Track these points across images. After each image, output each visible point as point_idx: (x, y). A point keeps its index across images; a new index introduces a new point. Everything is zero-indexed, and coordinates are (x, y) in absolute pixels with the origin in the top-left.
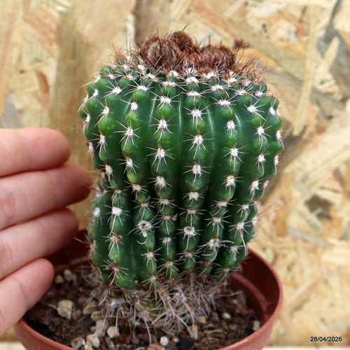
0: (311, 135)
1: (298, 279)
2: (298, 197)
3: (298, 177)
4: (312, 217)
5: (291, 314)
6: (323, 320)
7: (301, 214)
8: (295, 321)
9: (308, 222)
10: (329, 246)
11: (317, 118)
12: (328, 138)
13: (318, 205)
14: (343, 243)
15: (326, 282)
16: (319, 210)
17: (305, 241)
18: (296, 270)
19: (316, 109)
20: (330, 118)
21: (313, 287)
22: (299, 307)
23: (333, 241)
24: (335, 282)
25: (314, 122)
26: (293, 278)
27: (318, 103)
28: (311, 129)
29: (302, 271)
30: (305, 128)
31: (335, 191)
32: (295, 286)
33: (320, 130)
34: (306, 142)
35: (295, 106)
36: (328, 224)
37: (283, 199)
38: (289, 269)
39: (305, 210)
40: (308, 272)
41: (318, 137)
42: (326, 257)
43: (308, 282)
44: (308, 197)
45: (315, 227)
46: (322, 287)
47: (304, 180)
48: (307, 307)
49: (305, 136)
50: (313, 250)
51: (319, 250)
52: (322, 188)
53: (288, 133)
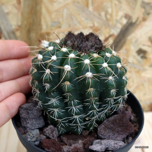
0: (140, 22)
2: (133, 49)
3: (134, 41)
4: (139, 58)
7: (134, 57)
9: (137, 60)
10: (145, 70)
11: (144, 14)
12: (147, 23)
13: (142, 53)
14: (151, 68)
15: (143, 85)
16: (142, 55)
17: (135, 68)
19: (143, 10)
20: (149, 14)
21: (137, 87)
23: (147, 67)
24: (146, 85)
25: (141, 16)
27: (144, 8)
28: (140, 19)
30: (138, 19)
31: (149, 46)
33: (144, 20)
34: (138, 25)
35: (134, 9)
36: (145, 60)
37: (126, 50)
39: (136, 55)
41: (143, 23)
42: (143, 74)
43: (135, 85)
44: (137, 49)
45: (139, 62)
46: (141, 87)
47: (136, 42)
49: (138, 22)
50: (138, 72)
51: (141, 72)
52: (144, 45)
53: (130, 21)
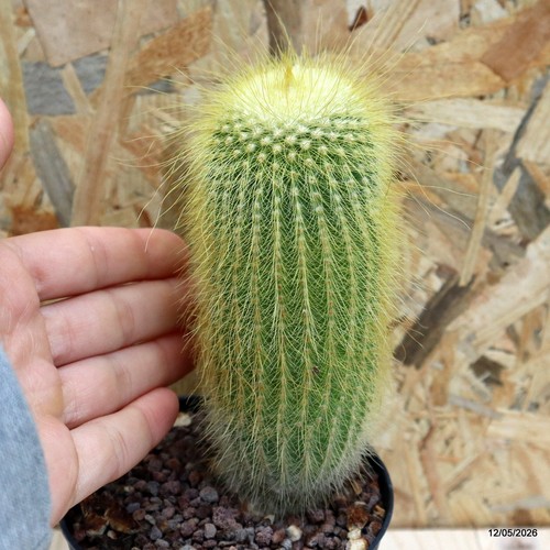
0: (482, 285)
1: (457, 453)
2: (462, 359)
3: (463, 337)
4: (479, 383)
5: (448, 495)
6: (486, 501)
7: (465, 379)
8: (452, 502)
9: (473, 387)
10: (496, 416)
11: (490, 265)
12: (501, 289)
13: (487, 369)
14: (515, 412)
15: (492, 458)
16: (487, 374)
17: (468, 410)
18: (456, 444)
19: (489, 254)
20: (506, 264)
21: (476, 463)
22: (457, 487)
23: (503, 409)
24: (502, 457)
25: (486, 270)
26: (452, 453)
27: (492, 248)
28: (482, 278)
29: (463, 446)
30: (474, 277)
31: (508, 352)
32: (454, 462)
33: (493, 280)
34: (475, 294)
35: (463, 251)
36: (497, 390)
37: (443, 361)
38: (447, 443)
39: (470, 374)
40: (470, 446)
41: (490, 289)
42: (492, 429)
43: (470, 458)
44: (474, 358)
45: (480, 394)
46: (487, 463)
47: (469, 339)
48: (467, 486)
49: (473, 287)
50: (478, 421)
51: (486, 421)
52: (492, 348)
53: (452, 284)
